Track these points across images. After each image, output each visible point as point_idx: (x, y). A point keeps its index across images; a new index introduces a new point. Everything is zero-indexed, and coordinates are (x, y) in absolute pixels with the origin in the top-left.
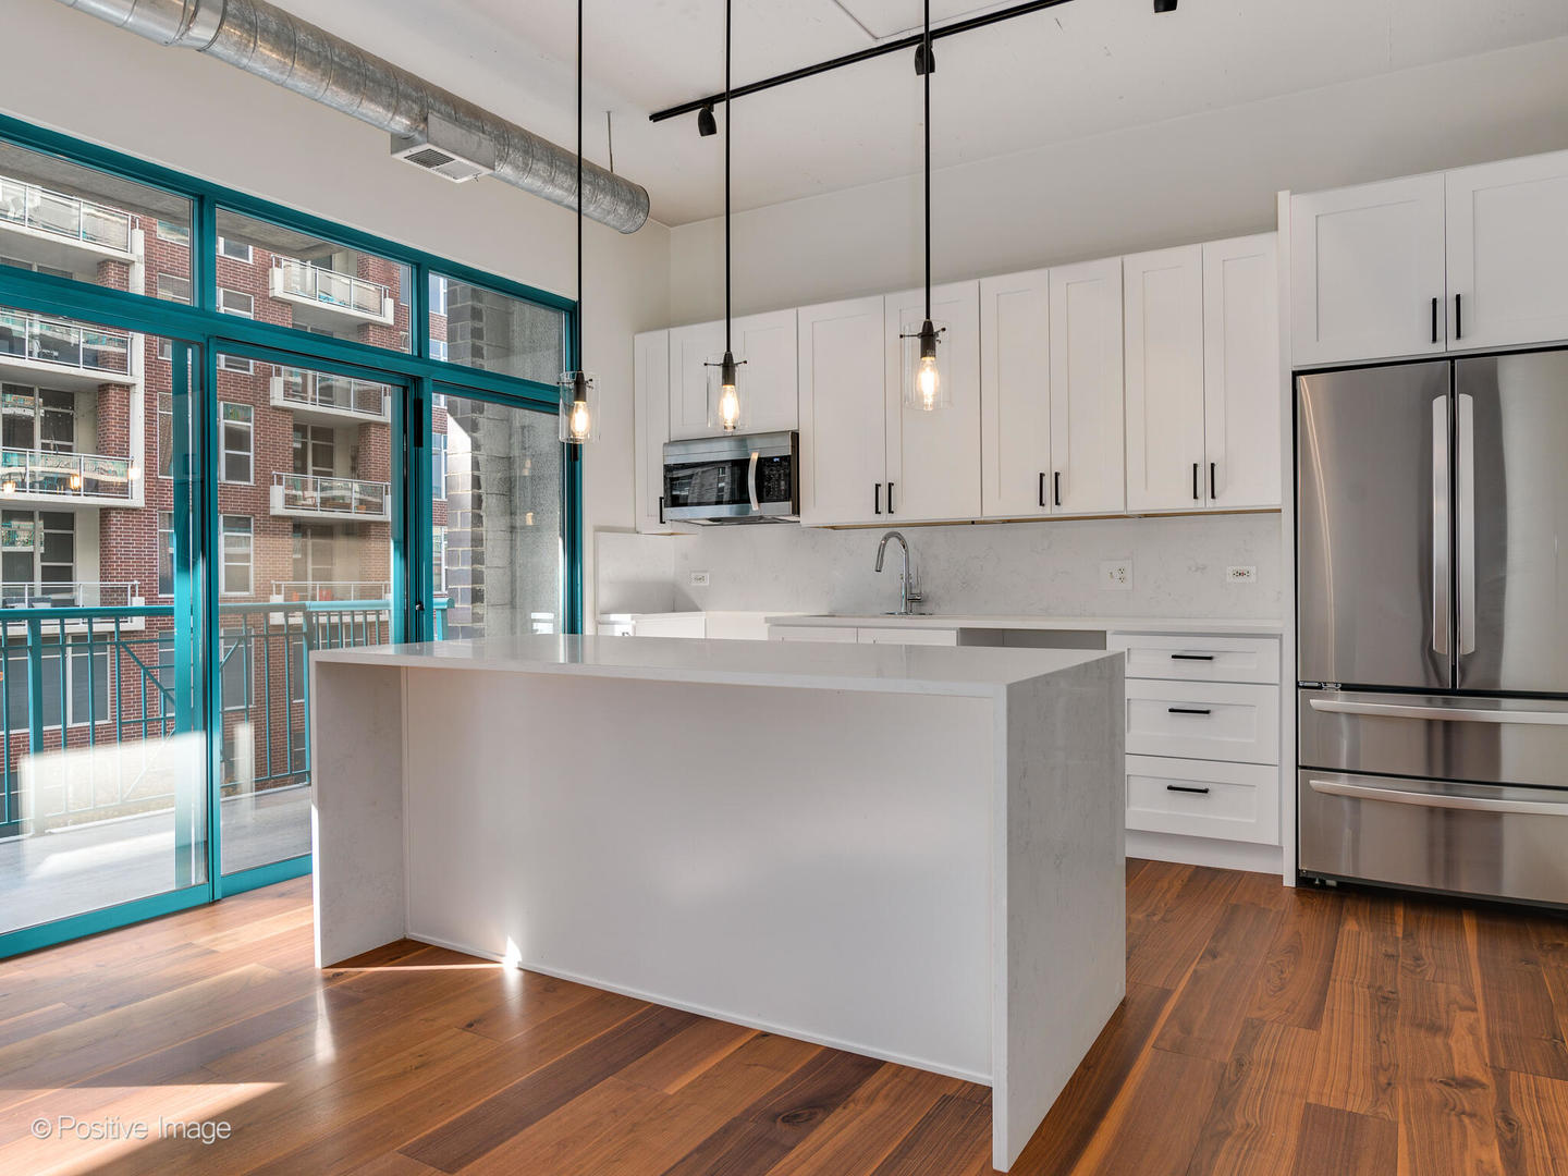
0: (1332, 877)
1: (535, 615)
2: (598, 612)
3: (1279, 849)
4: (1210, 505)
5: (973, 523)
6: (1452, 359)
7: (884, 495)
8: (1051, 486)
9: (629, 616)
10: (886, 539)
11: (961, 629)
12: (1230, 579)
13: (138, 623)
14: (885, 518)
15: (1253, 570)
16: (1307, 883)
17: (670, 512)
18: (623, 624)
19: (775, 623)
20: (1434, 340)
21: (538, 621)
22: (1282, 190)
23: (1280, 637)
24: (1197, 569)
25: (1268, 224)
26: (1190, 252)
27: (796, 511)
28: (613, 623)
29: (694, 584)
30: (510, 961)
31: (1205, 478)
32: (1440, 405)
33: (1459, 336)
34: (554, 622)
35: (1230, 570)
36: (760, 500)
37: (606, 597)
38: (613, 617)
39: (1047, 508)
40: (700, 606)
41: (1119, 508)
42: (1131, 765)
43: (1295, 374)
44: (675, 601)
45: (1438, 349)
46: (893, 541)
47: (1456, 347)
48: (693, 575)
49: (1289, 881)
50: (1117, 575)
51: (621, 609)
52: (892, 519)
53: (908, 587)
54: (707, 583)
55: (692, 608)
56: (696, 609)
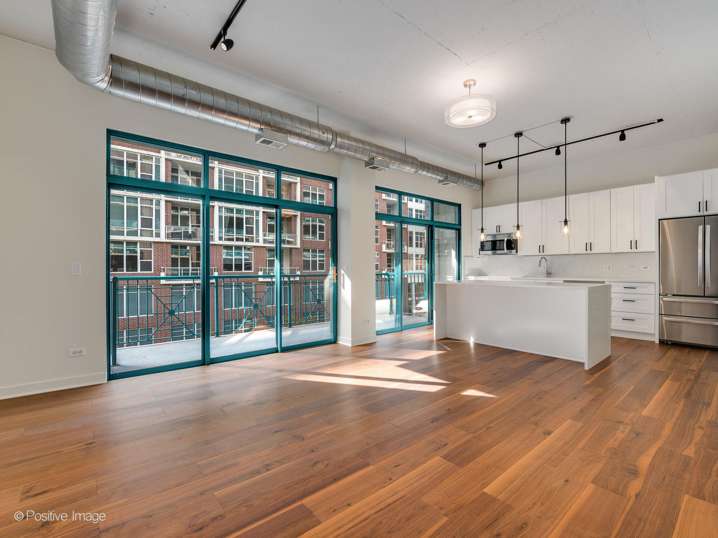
0: (670, 341)
1: (448, 276)
2: (465, 275)
3: (654, 335)
4: (636, 251)
5: (566, 255)
6: (704, 216)
7: (542, 248)
8: (589, 246)
9: (473, 277)
10: (542, 259)
11: (565, 280)
12: (642, 269)
13: (298, 279)
14: (542, 253)
15: (649, 266)
16: (662, 342)
17: (482, 252)
18: (472, 278)
19: (513, 279)
20: (699, 211)
21: (450, 278)
22: (656, 175)
23: (655, 283)
24: (632, 266)
25: (652, 181)
26: (630, 188)
27: (517, 252)
29: (486, 269)
30: (472, 341)
31: (634, 244)
32: (701, 228)
33: (707, 211)
34: (453, 278)
35: (642, 267)
36: (507, 249)
37: (467, 272)
38: (469, 277)
39: (588, 251)
40: (487, 273)
41: (609, 251)
42: (613, 314)
43: (659, 220)
44: (480, 273)
45: (701, 214)
46: (543, 259)
47: (706, 213)
48: (486, 267)
49: (657, 342)
50: (608, 268)
51: (471, 275)
52: (543, 254)
53: (547, 271)
54: (489, 269)
55: (485, 275)
56: (487, 275)
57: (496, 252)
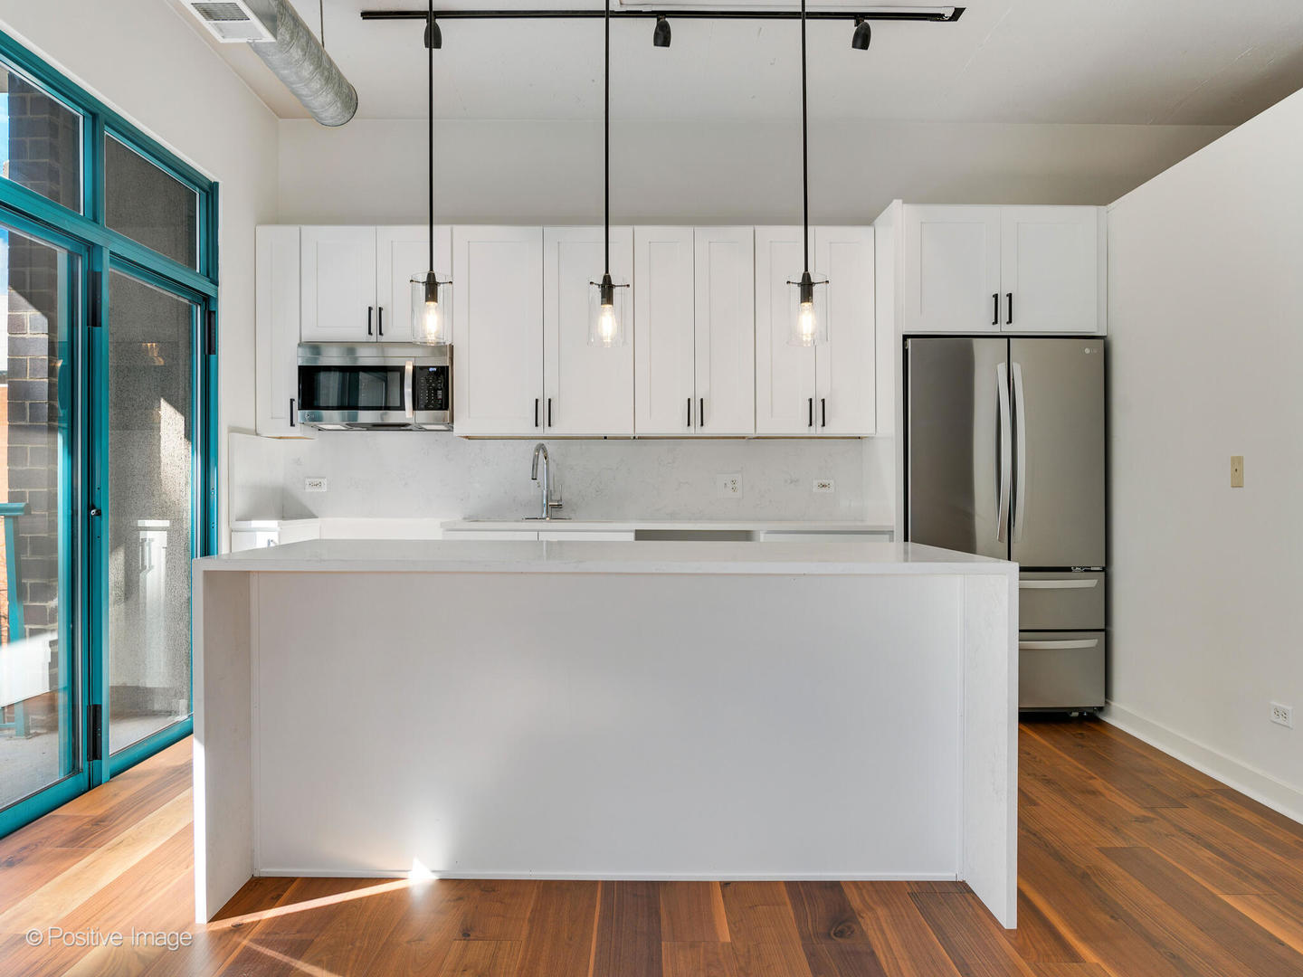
2: (233, 518)
5: (605, 438)
6: (1008, 337)
7: (544, 410)
8: (696, 410)
9: (275, 523)
10: (537, 450)
11: (636, 531)
12: (815, 489)
14: (545, 430)
15: (832, 482)
17: (302, 416)
18: (262, 533)
20: (995, 325)
21: (146, 529)
22: (896, 198)
24: (791, 482)
28: (254, 530)
29: (309, 490)
31: (818, 410)
33: (1010, 321)
35: (816, 483)
36: (415, 407)
37: (241, 502)
38: (255, 524)
39: (693, 427)
40: (315, 512)
43: (905, 337)
44: (285, 506)
46: (542, 451)
48: (307, 481)
50: (730, 485)
52: (549, 432)
54: (324, 489)
55: (304, 514)
56: (312, 516)
57: (355, 418)
